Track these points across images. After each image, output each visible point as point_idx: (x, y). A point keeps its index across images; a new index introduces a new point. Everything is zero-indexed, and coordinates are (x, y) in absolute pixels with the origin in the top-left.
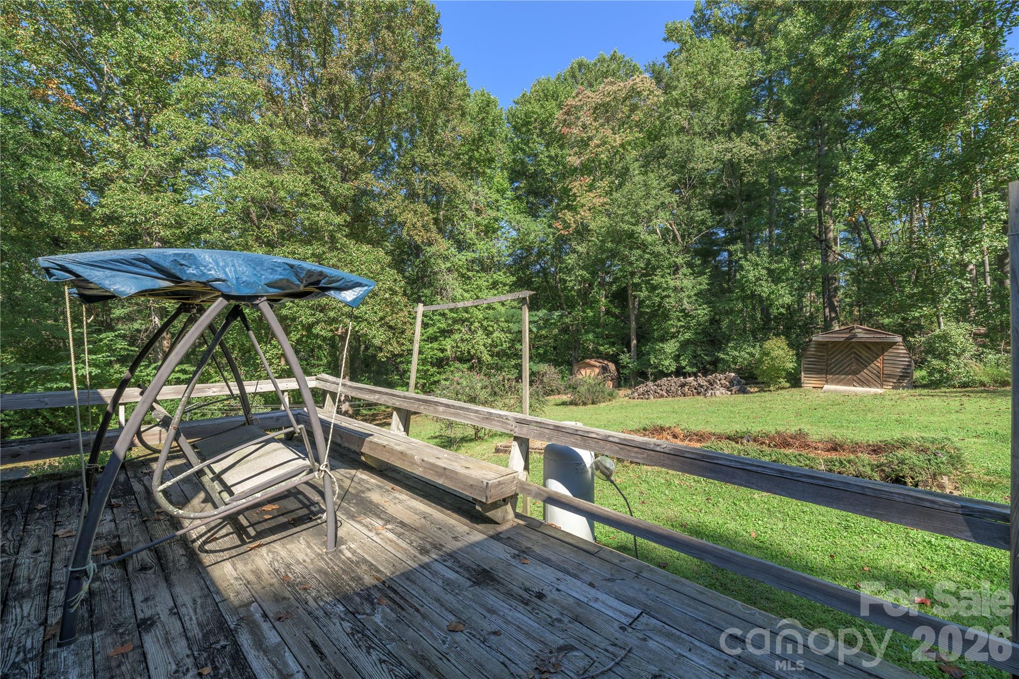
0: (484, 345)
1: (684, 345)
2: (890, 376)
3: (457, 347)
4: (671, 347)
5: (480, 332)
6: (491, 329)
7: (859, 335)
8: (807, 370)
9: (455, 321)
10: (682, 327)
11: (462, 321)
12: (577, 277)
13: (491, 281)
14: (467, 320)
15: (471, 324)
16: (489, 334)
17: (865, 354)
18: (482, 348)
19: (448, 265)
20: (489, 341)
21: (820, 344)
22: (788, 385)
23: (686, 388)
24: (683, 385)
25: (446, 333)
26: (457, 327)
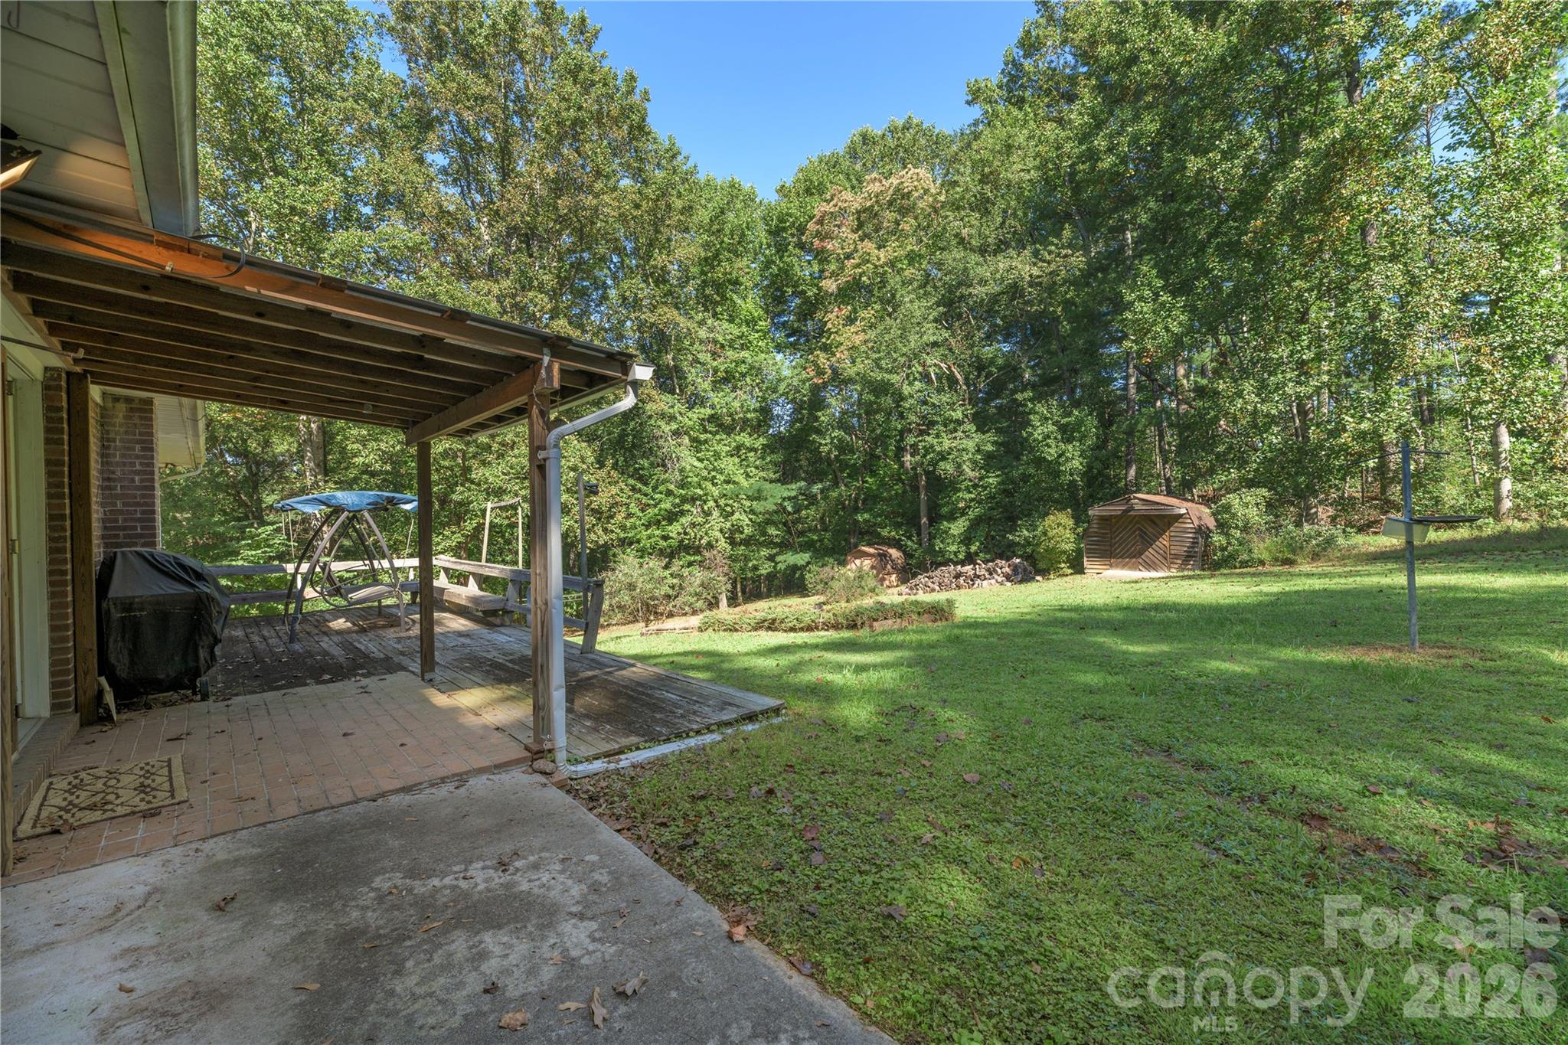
0: (721, 531)
1: (976, 523)
2: (1176, 556)
3: (686, 533)
4: (958, 527)
5: (716, 513)
6: (728, 509)
7: (1137, 507)
8: (1089, 551)
9: (684, 500)
10: (972, 500)
11: (693, 500)
12: (832, 439)
13: (734, 444)
14: (699, 498)
15: (705, 502)
16: (727, 516)
17: (1150, 530)
18: (718, 534)
19: (674, 426)
20: (729, 524)
21: (1104, 520)
22: (1070, 571)
23: (961, 580)
24: (958, 576)
25: (672, 517)
26: (687, 507)
